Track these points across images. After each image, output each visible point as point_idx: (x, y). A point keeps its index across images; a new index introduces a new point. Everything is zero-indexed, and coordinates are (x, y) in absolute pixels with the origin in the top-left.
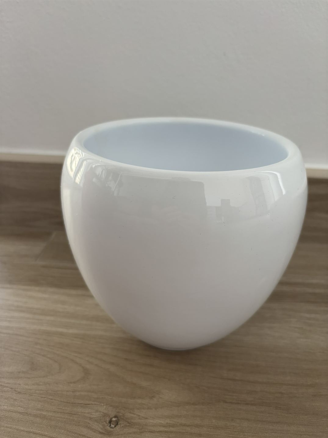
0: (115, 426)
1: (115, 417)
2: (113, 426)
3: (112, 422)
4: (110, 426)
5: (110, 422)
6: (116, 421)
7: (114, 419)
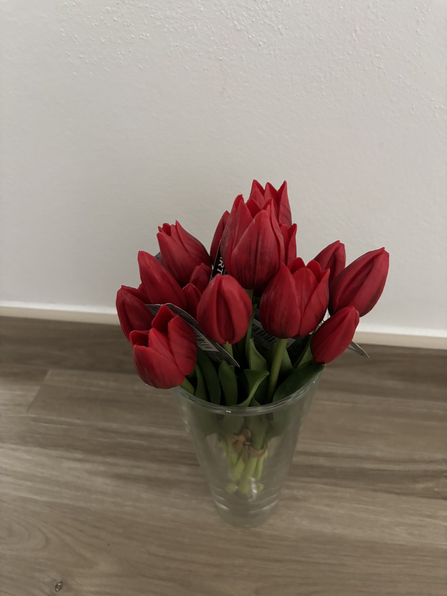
0: (59, 590)
1: (60, 582)
2: (57, 590)
3: (58, 587)
4: (56, 589)
5: (57, 586)
6: (61, 585)
7: (59, 584)
